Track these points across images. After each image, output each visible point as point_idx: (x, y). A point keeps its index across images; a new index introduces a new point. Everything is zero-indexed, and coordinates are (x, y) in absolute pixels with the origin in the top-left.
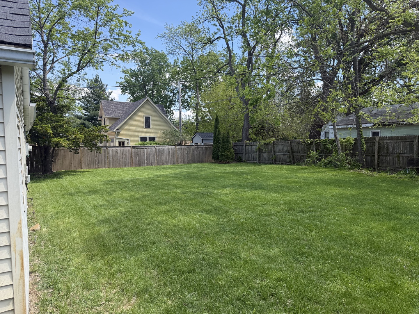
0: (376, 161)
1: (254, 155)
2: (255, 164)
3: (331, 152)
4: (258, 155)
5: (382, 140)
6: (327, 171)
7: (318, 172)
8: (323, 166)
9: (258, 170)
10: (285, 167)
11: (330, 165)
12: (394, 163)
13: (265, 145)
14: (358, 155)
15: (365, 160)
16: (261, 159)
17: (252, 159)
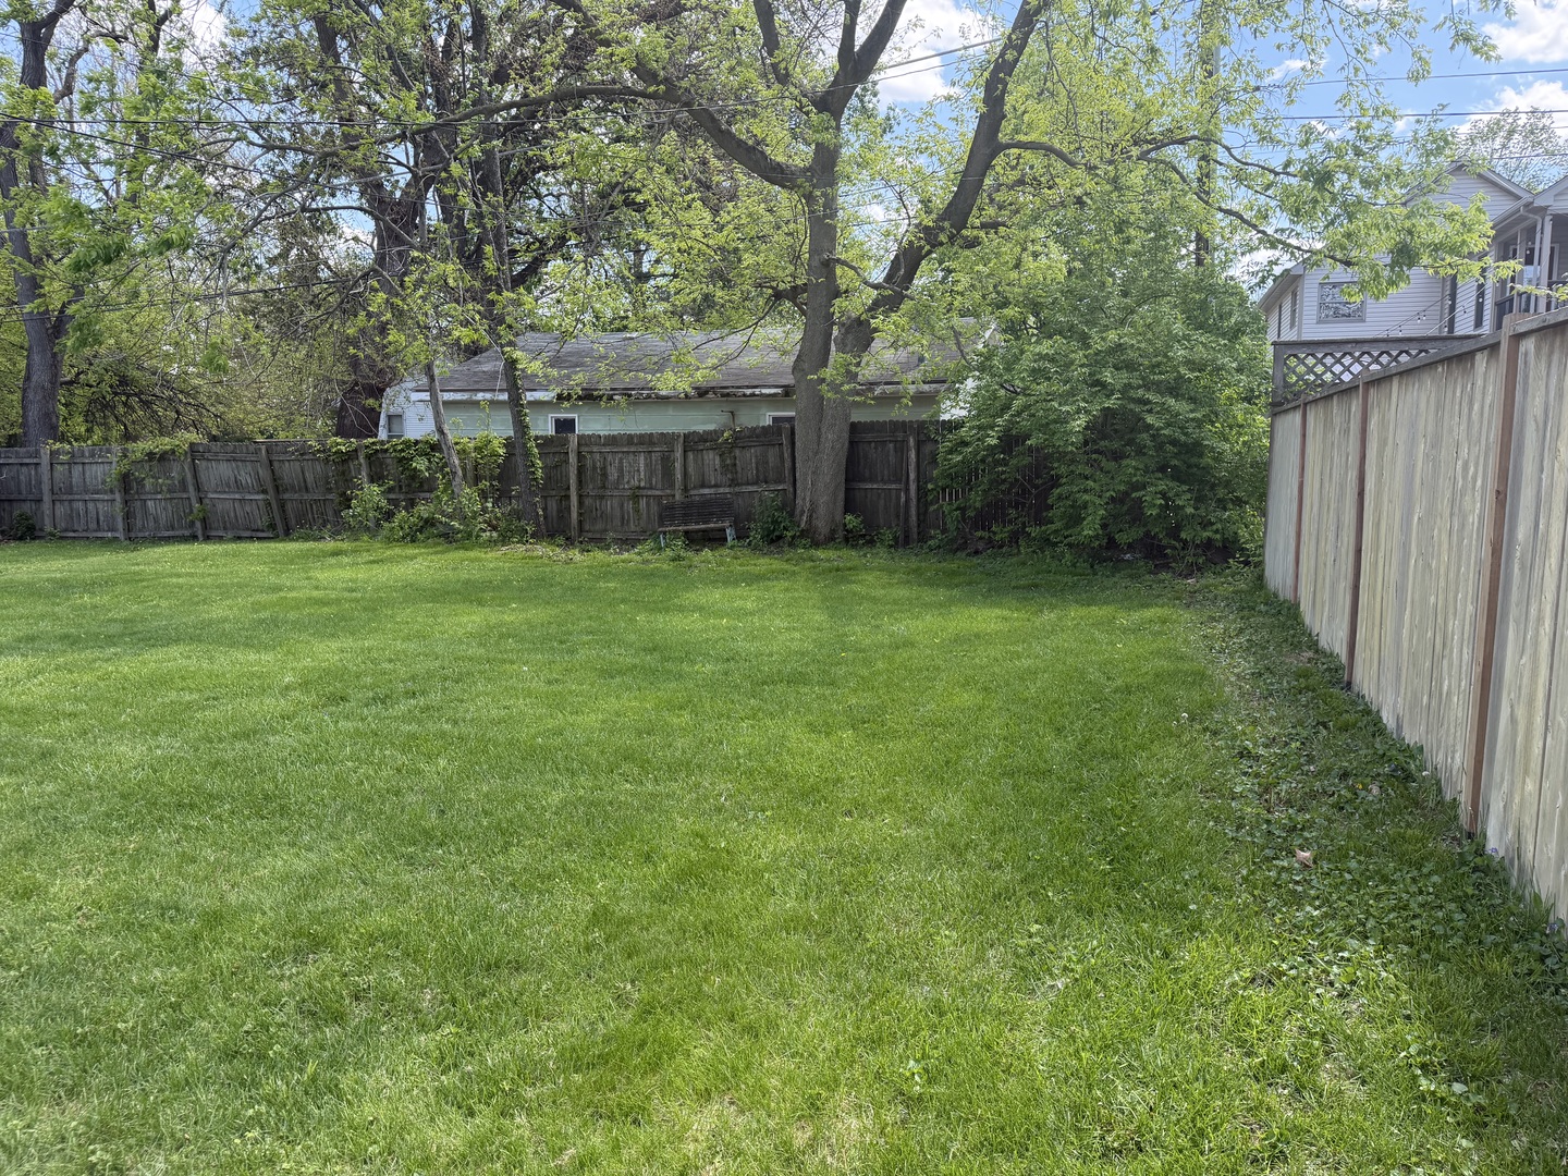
0: (574, 515)
1: (100, 505)
2: (110, 543)
3: (426, 488)
4: (118, 505)
5: (586, 445)
6: (421, 554)
7: (390, 560)
8: (403, 538)
9: (137, 568)
10: (254, 548)
11: (429, 532)
12: (623, 518)
13: (150, 460)
14: (518, 497)
15: (541, 513)
16: (139, 523)
17: (93, 525)
